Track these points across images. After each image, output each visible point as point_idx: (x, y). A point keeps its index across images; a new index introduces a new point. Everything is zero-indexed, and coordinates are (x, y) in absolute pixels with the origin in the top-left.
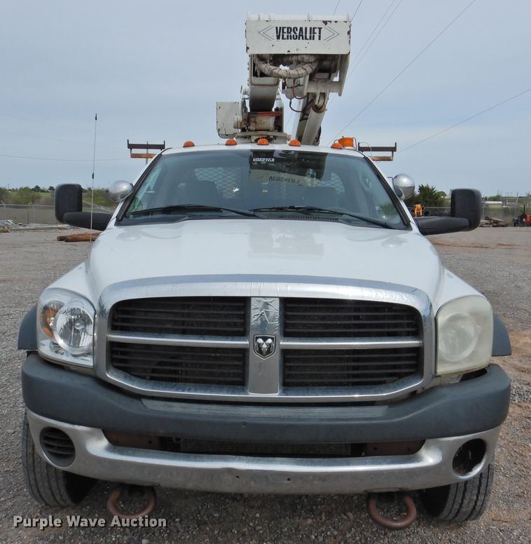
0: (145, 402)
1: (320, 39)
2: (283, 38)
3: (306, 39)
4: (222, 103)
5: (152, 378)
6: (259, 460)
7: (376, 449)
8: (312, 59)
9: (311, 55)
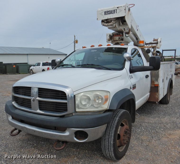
0: (17, 110)
1: (116, 13)
2: (106, 14)
3: (112, 13)
4: (108, 34)
5: (21, 105)
6: (33, 127)
7: (58, 129)
8: (115, 19)
9: (114, 18)
